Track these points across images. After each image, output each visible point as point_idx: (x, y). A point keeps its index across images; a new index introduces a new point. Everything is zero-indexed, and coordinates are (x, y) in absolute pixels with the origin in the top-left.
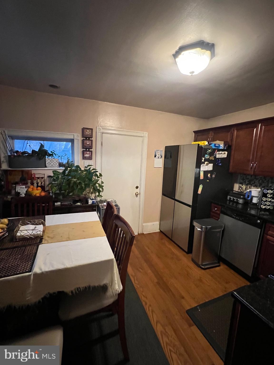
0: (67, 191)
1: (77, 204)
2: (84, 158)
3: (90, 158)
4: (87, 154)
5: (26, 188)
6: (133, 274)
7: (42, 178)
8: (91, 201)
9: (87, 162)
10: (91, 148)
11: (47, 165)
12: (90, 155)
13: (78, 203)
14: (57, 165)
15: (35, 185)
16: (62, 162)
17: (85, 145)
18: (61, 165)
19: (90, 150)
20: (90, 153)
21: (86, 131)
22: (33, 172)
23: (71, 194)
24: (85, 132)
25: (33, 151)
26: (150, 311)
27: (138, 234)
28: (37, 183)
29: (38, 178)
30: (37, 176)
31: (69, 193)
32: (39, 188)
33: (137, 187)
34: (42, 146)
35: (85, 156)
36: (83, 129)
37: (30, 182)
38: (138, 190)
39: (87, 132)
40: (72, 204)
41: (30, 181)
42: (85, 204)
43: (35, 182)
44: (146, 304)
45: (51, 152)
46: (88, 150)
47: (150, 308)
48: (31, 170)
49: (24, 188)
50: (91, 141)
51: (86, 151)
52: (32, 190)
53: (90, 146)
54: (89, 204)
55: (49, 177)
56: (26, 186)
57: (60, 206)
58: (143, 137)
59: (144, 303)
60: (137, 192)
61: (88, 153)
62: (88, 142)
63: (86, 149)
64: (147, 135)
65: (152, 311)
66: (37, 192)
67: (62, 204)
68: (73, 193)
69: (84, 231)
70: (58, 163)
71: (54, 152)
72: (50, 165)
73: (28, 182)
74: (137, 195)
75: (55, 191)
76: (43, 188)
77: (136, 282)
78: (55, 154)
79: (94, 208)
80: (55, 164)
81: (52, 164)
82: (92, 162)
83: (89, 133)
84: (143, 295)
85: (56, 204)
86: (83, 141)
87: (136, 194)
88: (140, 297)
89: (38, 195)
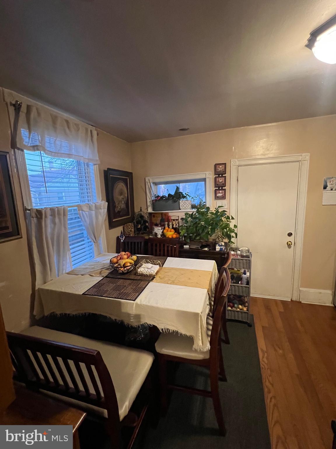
0: (195, 234)
1: (204, 249)
2: (217, 198)
3: (223, 197)
4: (220, 193)
5: (162, 229)
6: (265, 349)
7: (177, 220)
8: (219, 248)
9: (220, 203)
10: (224, 185)
11: (181, 207)
12: (223, 194)
13: (206, 248)
14: (189, 207)
15: (171, 226)
16: (195, 203)
17: (217, 183)
18: (193, 207)
19: (223, 188)
20: (223, 191)
21: (218, 167)
22: (170, 214)
23: (197, 238)
24: (217, 169)
25: (169, 195)
26: (272, 404)
27: (291, 300)
28: (173, 225)
29: (174, 220)
30: (173, 218)
31: (196, 236)
32: (173, 230)
33: (290, 235)
34: (178, 188)
35: (217, 195)
36: (216, 166)
37: (167, 224)
38: (291, 239)
39: (220, 168)
40: (199, 248)
41: (167, 222)
42: (212, 250)
43: (171, 223)
44: (269, 392)
45: (186, 194)
46: (220, 188)
47: (273, 400)
48: (168, 213)
49: (160, 229)
50: (224, 178)
51: (219, 189)
52: (167, 232)
53: (223, 184)
54: (216, 250)
55: (182, 219)
56: (162, 228)
57: (188, 249)
58: (301, 161)
59: (266, 390)
60: (290, 242)
61: (221, 191)
62: (221, 180)
63: (219, 187)
64: (308, 158)
65: (275, 405)
66: (170, 234)
67: (190, 247)
68: (199, 237)
69: (189, 279)
70: (190, 204)
71: (188, 193)
72: (183, 208)
73: (166, 224)
74: (289, 246)
75: (183, 234)
76: (176, 230)
77: (265, 360)
78: (188, 196)
79: (223, 255)
80: (188, 206)
81: (185, 206)
82: (226, 202)
83: (222, 169)
84: (269, 380)
85: (185, 246)
86: (216, 178)
87: (288, 244)
88: (264, 381)
89: (170, 237)
